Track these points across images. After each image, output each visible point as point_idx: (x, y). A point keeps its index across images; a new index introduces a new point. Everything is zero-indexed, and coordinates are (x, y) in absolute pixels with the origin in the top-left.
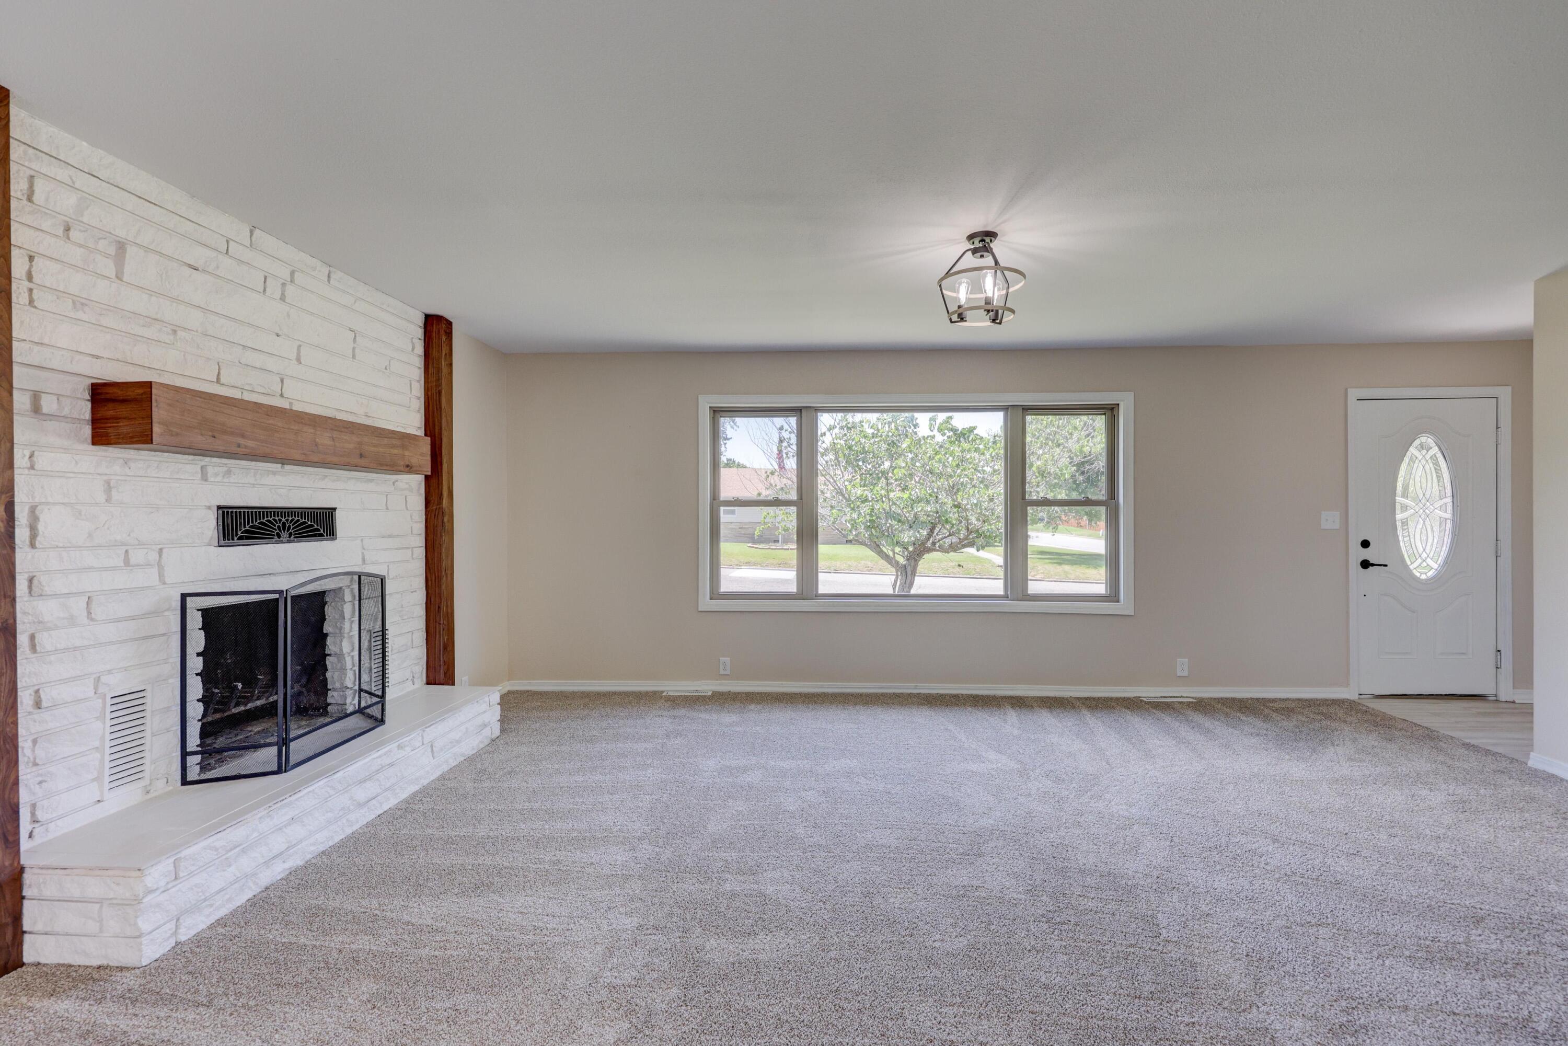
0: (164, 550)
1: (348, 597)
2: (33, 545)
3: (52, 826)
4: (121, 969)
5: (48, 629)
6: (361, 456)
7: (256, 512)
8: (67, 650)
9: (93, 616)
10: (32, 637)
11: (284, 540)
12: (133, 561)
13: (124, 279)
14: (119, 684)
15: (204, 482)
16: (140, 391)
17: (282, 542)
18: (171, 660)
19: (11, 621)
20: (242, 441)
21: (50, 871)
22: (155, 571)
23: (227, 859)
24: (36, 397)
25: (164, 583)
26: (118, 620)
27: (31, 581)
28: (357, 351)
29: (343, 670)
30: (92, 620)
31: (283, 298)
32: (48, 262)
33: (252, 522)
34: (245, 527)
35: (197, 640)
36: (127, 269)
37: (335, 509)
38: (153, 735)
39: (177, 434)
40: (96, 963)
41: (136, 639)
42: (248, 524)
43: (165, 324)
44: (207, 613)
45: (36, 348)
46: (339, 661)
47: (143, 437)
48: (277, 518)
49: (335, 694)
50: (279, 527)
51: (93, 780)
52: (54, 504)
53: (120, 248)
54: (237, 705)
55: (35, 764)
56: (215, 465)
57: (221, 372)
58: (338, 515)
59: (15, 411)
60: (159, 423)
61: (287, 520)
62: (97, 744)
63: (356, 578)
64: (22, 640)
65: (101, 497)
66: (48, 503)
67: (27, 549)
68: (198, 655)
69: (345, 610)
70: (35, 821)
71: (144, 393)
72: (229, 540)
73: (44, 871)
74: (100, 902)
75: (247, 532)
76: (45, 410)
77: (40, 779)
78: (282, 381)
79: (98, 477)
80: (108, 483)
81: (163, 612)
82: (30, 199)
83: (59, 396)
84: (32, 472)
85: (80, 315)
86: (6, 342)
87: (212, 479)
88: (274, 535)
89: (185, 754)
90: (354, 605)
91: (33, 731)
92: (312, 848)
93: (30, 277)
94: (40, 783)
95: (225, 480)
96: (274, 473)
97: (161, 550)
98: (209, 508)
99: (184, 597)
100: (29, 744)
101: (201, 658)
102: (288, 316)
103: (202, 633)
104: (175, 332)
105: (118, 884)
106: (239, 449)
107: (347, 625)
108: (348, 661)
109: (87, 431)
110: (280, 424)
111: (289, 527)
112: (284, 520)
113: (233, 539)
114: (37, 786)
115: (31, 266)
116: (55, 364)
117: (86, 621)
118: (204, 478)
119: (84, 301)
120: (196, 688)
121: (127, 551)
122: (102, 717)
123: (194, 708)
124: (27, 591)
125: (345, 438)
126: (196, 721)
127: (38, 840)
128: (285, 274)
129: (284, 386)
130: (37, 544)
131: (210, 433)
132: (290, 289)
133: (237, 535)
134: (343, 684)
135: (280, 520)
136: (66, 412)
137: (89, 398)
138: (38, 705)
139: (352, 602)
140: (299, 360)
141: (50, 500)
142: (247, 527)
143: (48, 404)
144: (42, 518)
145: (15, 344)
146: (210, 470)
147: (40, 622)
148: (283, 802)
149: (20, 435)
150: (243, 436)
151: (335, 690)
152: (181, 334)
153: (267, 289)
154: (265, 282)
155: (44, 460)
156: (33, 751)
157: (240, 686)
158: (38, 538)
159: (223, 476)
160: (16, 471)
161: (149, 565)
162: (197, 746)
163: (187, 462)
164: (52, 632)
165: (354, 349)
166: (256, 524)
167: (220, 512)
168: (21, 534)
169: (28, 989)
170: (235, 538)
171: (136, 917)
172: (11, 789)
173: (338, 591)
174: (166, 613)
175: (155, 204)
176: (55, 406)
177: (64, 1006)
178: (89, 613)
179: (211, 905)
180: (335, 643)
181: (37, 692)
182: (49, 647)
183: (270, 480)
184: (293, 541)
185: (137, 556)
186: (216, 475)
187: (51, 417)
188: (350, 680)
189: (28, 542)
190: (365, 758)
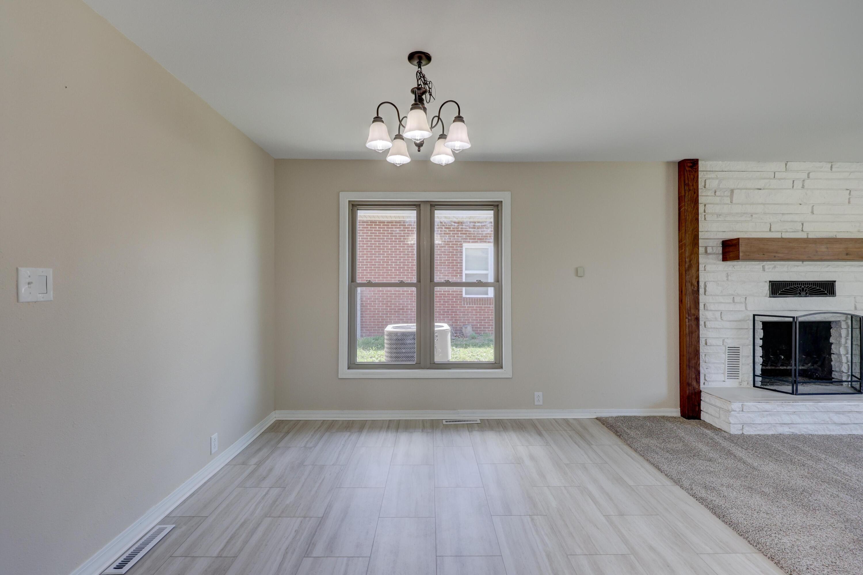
0: (747, 298)
1: (844, 325)
2: (705, 294)
3: (710, 383)
4: (725, 431)
5: (709, 321)
6: (847, 254)
7: (788, 283)
8: (714, 328)
9: (722, 318)
10: (705, 323)
11: (803, 296)
12: (736, 300)
13: (733, 202)
14: (731, 343)
15: (763, 272)
16: (736, 242)
17: (801, 297)
18: (749, 339)
19: (698, 316)
20: (776, 255)
21: (707, 394)
22: (744, 305)
23: (762, 414)
24: (706, 248)
25: (747, 310)
26: (730, 321)
27: (704, 305)
28: (851, 200)
29: (841, 362)
30: (722, 320)
31: (803, 187)
32: (710, 205)
33: (786, 287)
34: (782, 289)
35: (760, 333)
36: (734, 199)
37: (835, 281)
38: (742, 364)
39: (749, 255)
40: (718, 427)
41: (737, 329)
42: (784, 288)
43: (748, 214)
44: (764, 324)
45: (706, 233)
46: (838, 358)
47: (737, 258)
48: (799, 286)
49: (836, 374)
50: (800, 290)
51: (722, 373)
52: (711, 281)
53: (732, 192)
54: (782, 365)
55: (705, 362)
56: (768, 265)
57: (772, 227)
58: (837, 284)
59: (700, 253)
60: (742, 252)
61: (805, 287)
62: (723, 362)
63: (850, 317)
64: (701, 323)
65: (725, 279)
66: (709, 281)
67: (703, 295)
68: (761, 339)
69: (841, 332)
70: (706, 380)
71: (737, 242)
72: (774, 294)
73: (706, 394)
74: (720, 408)
75: (783, 291)
76: (708, 252)
77: (707, 367)
78: (803, 224)
79: (724, 272)
80: (727, 274)
81: (747, 320)
82: (705, 187)
83: (712, 247)
84: (705, 271)
85: (719, 219)
86: (697, 233)
87: (767, 271)
88: (797, 293)
89: (754, 376)
90: (848, 331)
91: (705, 352)
92: (805, 430)
93: (705, 212)
94: (707, 368)
95: (773, 271)
96: (798, 266)
97: (746, 297)
98: (766, 282)
99: (754, 315)
100: (704, 355)
101: (762, 340)
102: (806, 194)
103: (762, 331)
104: (752, 215)
105: (724, 404)
106: (775, 258)
107: (843, 341)
108: (844, 360)
109: (721, 257)
110: (796, 245)
111: (806, 290)
112: (803, 287)
113: (776, 294)
114: (706, 369)
115: (705, 208)
116: (712, 237)
117: (720, 320)
118: (764, 270)
119: (720, 214)
120: (759, 352)
121: (734, 297)
122: (725, 353)
123: (759, 359)
124: (703, 308)
125: (836, 246)
126: (759, 365)
127: (706, 386)
128: (805, 176)
129: (804, 227)
130: (706, 294)
131: (762, 253)
132: (807, 182)
133: (778, 293)
134: (840, 369)
135: (801, 287)
136: (715, 251)
137: (721, 246)
138: (706, 344)
139: (847, 329)
140: (812, 213)
141: (710, 280)
142: (783, 289)
143: (709, 250)
144: (707, 286)
145: (700, 233)
146: (766, 267)
147: (707, 318)
148: (789, 403)
149: (701, 260)
150: (777, 253)
151: (836, 372)
152: (754, 216)
153: (794, 186)
154: (793, 183)
155: (708, 268)
156: (705, 358)
157: (783, 357)
158: (706, 292)
159: (772, 269)
160: (700, 271)
161: (741, 303)
162: (760, 374)
163: (756, 264)
164: (710, 322)
165: (849, 199)
166: (788, 288)
167: (771, 283)
168: (701, 291)
169: (701, 425)
170: (778, 294)
171: (729, 417)
172: (698, 366)
173: (838, 323)
174: (748, 321)
175: (745, 171)
176: (711, 250)
177: (708, 431)
178: (721, 317)
179: (756, 428)
180: (836, 348)
181: (706, 340)
182: (709, 327)
183: (795, 269)
184: (808, 296)
185: (737, 299)
186: (769, 268)
187: (710, 254)
188: (845, 368)
189: (704, 293)
190: (839, 402)
